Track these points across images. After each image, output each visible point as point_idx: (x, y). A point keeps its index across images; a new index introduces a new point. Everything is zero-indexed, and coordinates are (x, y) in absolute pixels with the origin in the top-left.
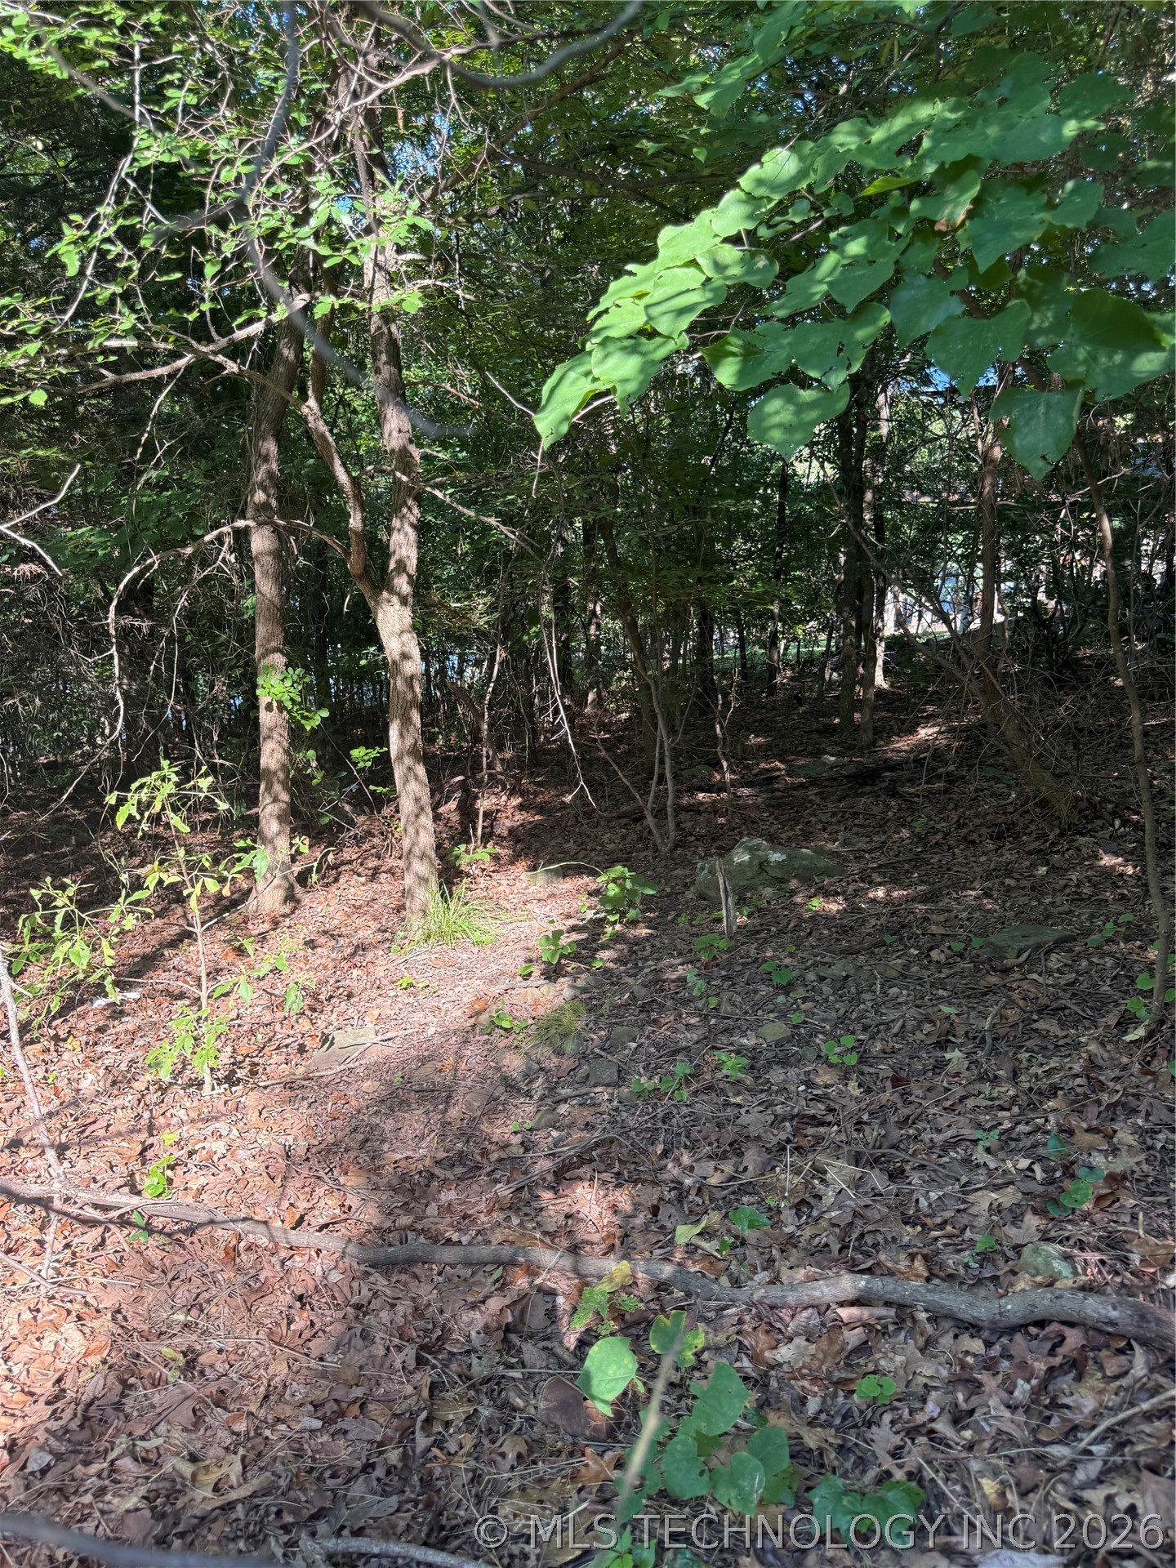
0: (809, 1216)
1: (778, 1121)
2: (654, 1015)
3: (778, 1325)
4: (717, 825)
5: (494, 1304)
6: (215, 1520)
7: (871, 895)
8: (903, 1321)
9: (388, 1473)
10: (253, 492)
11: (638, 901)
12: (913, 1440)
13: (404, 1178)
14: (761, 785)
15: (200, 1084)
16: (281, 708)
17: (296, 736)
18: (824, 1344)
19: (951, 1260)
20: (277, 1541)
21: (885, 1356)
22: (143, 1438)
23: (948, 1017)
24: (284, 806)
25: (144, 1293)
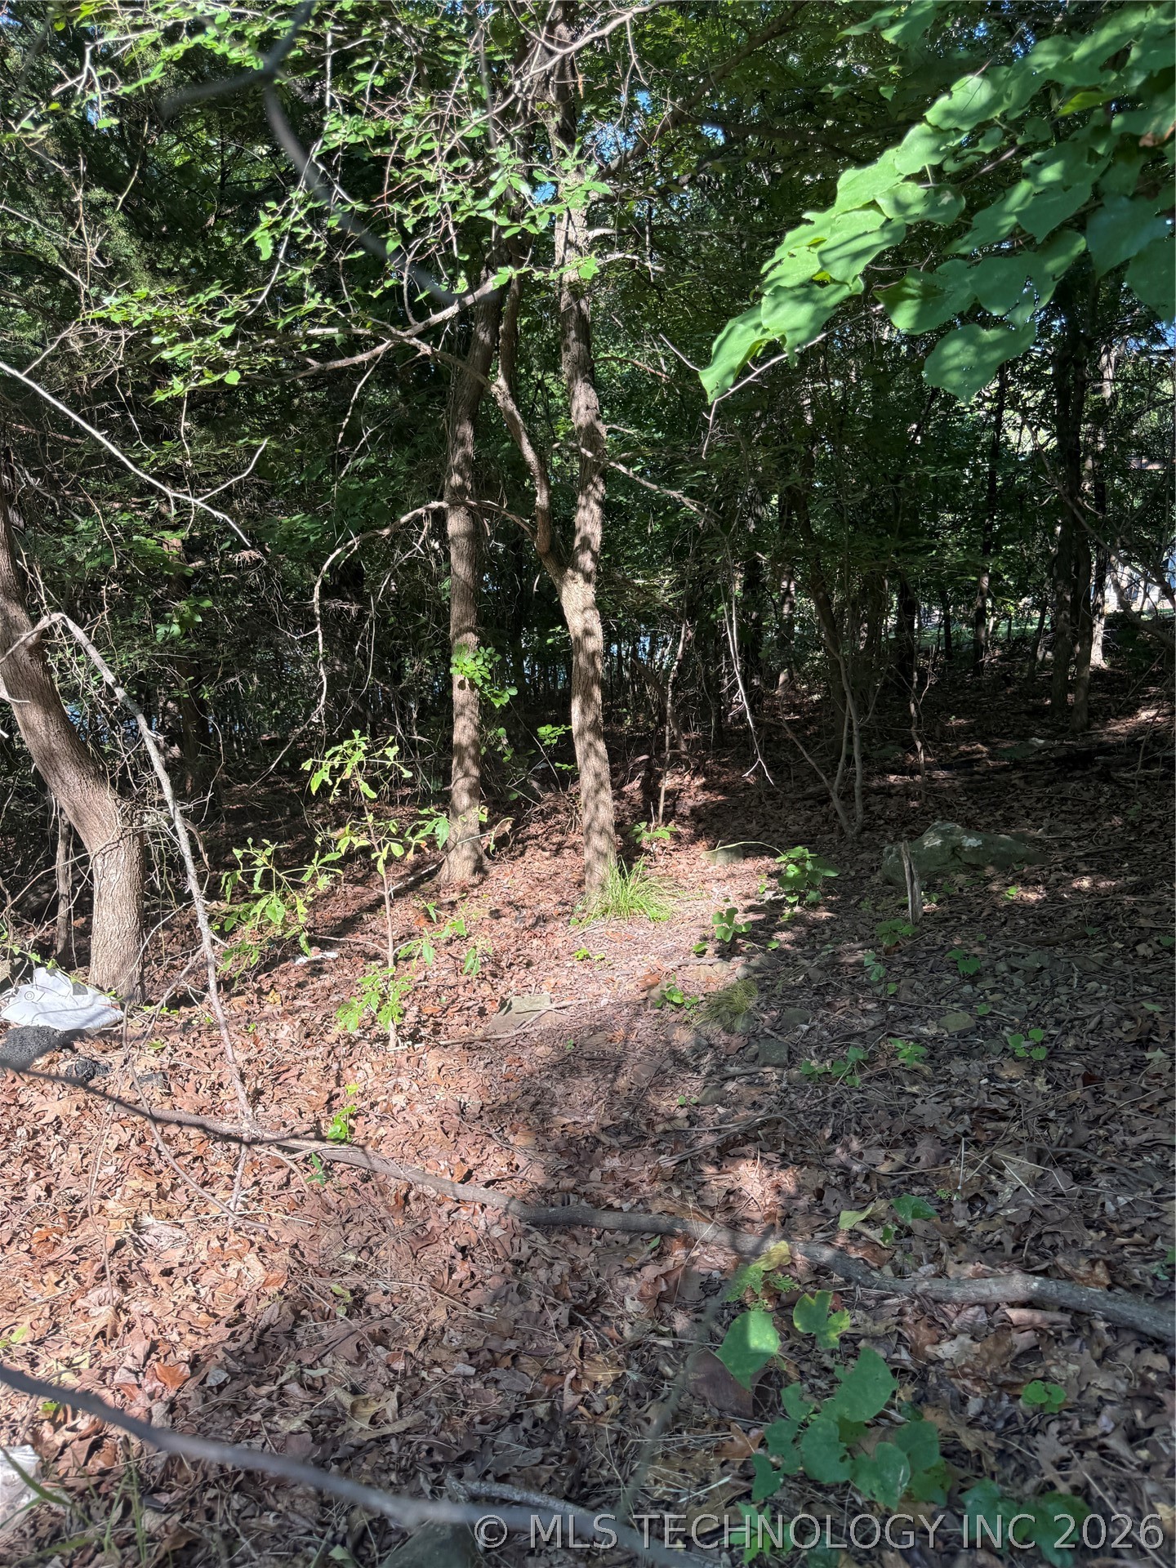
0: (983, 1212)
1: (956, 1113)
2: (829, 999)
3: (942, 1320)
4: (909, 809)
5: (650, 1272)
6: (370, 1450)
7: (1075, 885)
8: (1079, 1329)
9: (535, 1425)
10: (450, 476)
11: (819, 882)
12: (1082, 1453)
13: (571, 1142)
14: (958, 768)
15: (385, 1040)
16: (473, 686)
17: (488, 714)
18: (990, 1345)
19: (1137, 1270)
20: (426, 1477)
21: (1057, 1363)
22: (310, 1367)
23: (1152, 1015)
24: (474, 780)
25: (320, 1232)
